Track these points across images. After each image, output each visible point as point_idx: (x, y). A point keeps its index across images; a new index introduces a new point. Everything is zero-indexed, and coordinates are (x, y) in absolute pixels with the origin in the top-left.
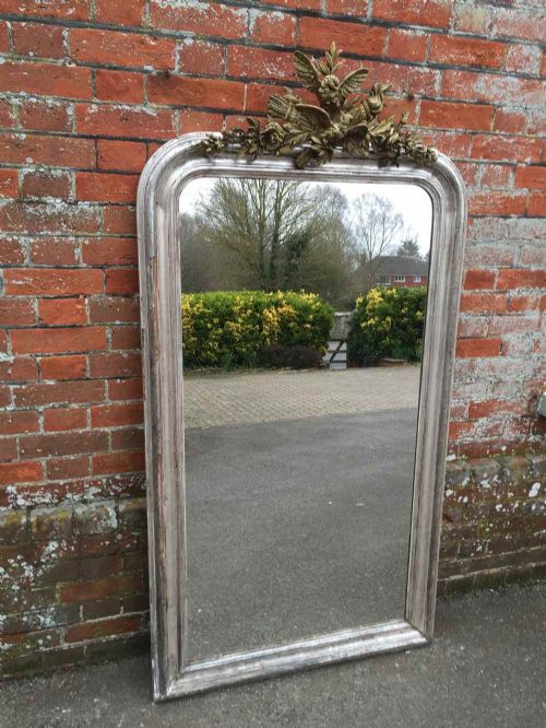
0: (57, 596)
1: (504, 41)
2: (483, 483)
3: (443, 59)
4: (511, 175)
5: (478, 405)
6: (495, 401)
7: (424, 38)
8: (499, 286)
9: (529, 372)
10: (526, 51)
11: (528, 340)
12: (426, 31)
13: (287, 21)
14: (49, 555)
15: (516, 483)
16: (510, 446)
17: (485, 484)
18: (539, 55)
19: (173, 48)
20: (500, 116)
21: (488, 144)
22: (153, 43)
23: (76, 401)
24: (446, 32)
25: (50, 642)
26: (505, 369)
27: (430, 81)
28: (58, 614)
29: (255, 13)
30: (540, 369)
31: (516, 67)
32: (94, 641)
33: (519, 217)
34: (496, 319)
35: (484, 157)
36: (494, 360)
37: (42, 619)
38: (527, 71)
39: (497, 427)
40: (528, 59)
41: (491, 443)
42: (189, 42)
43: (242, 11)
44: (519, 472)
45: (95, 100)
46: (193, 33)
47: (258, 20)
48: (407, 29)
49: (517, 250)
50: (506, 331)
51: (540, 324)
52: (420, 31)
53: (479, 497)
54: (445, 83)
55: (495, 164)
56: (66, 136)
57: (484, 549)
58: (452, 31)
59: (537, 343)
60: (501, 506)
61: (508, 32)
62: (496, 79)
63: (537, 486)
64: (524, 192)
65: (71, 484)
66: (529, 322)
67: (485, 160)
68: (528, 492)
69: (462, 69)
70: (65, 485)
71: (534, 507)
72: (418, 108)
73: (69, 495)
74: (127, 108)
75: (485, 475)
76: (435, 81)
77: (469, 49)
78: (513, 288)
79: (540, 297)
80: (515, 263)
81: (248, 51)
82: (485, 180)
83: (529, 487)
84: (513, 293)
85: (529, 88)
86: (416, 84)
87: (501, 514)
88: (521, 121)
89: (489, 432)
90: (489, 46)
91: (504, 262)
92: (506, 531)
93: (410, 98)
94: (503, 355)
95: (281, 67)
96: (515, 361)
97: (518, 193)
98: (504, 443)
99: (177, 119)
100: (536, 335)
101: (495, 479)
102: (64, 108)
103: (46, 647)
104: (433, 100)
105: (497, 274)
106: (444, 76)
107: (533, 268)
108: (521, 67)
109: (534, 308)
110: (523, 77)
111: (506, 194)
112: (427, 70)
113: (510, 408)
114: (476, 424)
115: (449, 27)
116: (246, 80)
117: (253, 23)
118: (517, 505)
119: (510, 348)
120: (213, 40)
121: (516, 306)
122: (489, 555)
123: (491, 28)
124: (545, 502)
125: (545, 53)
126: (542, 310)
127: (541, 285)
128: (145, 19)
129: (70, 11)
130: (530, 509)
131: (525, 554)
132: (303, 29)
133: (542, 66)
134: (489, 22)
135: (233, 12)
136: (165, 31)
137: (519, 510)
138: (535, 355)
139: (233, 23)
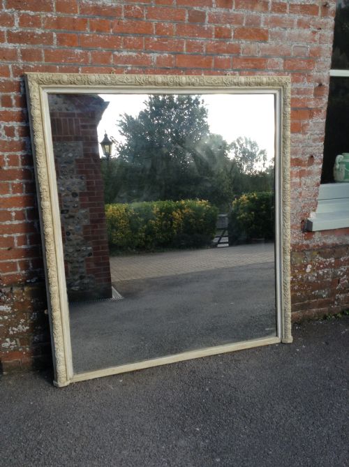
1: (265, 58)
3: (239, 67)
7: (229, 59)
9: (298, 208)
10: (276, 60)
11: (296, 192)
12: (230, 56)
13: (169, 57)
15: (298, 265)
18: (283, 61)
19: (123, 71)
22: (115, 70)
24: (238, 55)
29: (156, 55)
31: (272, 67)
38: (278, 68)
40: (277, 63)
42: (129, 68)
43: (151, 55)
44: (299, 259)
46: (130, 65)
47: (157, 58)
48: (221, 56)
51: (300, 184)
52: (227, 56)
58: (241, 55)
59: (300, 193)
60: (292, 277)
61: (267, 54)
62: (264, 73)
63: (310, 266)
66: (295, 183)
68: (305, 270)
69: (247, 70)
71: (309, 278)
77: (250, 62)
79: (298, 171)
81: (154, 70)
83: (306, 266)
85: (279, 75)
87: (293, 282)
90: (259, 60)
92: (296, 291)
100: (300, 190)
106: (240, 74)
107: (293, 157)
108: (275, 68)
109: (296, 177)
110: (276, 71)
112: (232, 72)
115: (240, 53)
117: (155, 59)
118: (300, 277)
120: (140, 67)
123: (259, 52)
124: (316, 275)
125: (285, 60)
126: (300, 177)
127: (298, 165)
128: (112, 61)
129: (82, 60)
130: (308, 279)
131: (309, 304)
132: (177, 60)
133: (284, 66)
134: (258, 50)
135: (147, 55)
136: (119, 65)
137: (302, 279)
138: (300, 200)
139: (147, 60)
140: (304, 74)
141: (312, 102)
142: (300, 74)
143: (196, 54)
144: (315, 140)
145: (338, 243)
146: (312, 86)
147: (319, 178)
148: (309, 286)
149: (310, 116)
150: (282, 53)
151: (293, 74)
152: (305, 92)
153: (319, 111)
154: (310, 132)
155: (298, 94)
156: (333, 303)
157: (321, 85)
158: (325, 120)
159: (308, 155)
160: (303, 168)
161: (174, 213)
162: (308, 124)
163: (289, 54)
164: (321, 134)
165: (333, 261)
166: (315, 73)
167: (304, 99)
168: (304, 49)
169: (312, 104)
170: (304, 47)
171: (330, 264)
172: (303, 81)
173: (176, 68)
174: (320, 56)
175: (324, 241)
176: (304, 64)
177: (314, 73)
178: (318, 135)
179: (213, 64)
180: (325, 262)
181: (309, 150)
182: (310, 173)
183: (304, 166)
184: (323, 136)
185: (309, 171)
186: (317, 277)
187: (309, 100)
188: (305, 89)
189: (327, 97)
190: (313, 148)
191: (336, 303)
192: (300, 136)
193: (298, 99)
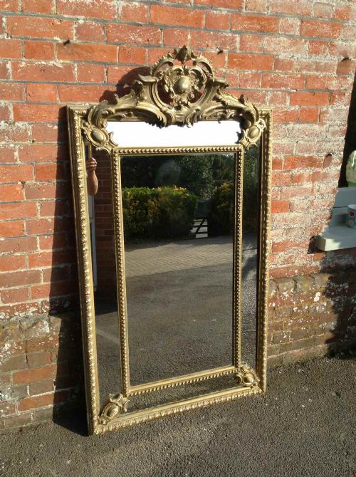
0: (12, 380)
1: (277, 17)
2: (284, 293)
3: (240, 28)
4: (288, 98)
5: (278, 244)
6: (288, 241)
7: (227, 15)
8: (285, 167)
9: (308, 221)
10: (290, 21)
11: (306, 201)
12: (229, 12)
13: (141, 8)
14: (5, 352)
15: (305, 293)
16: (300, 269)
17: (286, 294)
18: (299, 23)
19: (71, 26)
20: (277, 61)
21: (272, 78)
22: (59, 23)
23: (19, 251)
24: (240, 11)
25: (8, 411)
26: (293, 220)
27: (233, 40)
28: (13, 392)
29: (122, 3)
30: (315, 219)
31: (285, 31)
32: (38, 409)
33: (295, 124)
34: (285, 188)
35: (270, 87)
36: (286, 215)
37: (3, 395)
38: (292, 33)
39: (290, 257)
40: (292, 26)
41: (288, 268)
42: (81, 22)
43: (114, 2)
44: (306, 285)
45: (24, 59)
46: (83, 17)
47: (124, 8)
48: (216, 10)
49: (295, 144)
50: (292, 196)
51: (312, 191)
52: (224, 11)
53: (283, 303)
54: (242, 42)
55: (277, 91)
56: (7, 82)
57: (288, 337)
58: (244, 10)
59: (313, 201)
60: (296, 308)
61: (279, 10)
62: (274, 39)
63: (318, 294)
64: (297, 107)
65: (17, 306)
66: (306, 190)
67: (271, 89)
68: (313, 298)
69: (251, 33)
70: (13, 306)
71: (317, 308)
72: (226, 58)
73: (16, 313)
74: (43, 63)
75: (285, 289)
76: (236, 41)
77: (255, 21)
78: (294, 168)
79: (311, 173)
80: (294, 152)
81: (119, 26)
82: (272, 101)
83: (314, 295)
84: (295, 172)
85: (294, 44)
86: (224, 44)
87: (297, 314)
88: (291, 64)
89: (286, 261)
90: (267, 19)
91: (287, 152)
92: (301, 325)
93: (221, 52)
94: (291, 211)
95: (140, 36)
96: (299, 214)
97: (293, 108)
98: (296, 267)
99: (76, 69)
100: (312, 198)
101: (292, 291)
102: (5, 64)
103: (6, 414)
104: (236, 53)
105: (283, 160)
106: (241, 39)
107: (306, 155)
108: (287, 31)
109: (308, 181)
110: (291, 37)
111: (286, 109)
112: (230, 35)
113: (298, 245)
114: (278, 257)
115: (242, 8)
116: (117, 44)
117: (120, 9)
118: (306, 307)
119: (295, 206)
120: (97, 21)
121: (296, 179)
122: (291, 340)
123: (268, 7)
124: (325, 304)
125: (302, 22)
126: (313, 182)
127: (311, 166)
128: (54, 9)
129: (7, 6)
130: (315, 309)
131: (314, 339)
132: (152, 12)
133: (301, 30)
134: (266, 5)
135: (108, 3)
136: (66, 16)
137: (308, 311)
138: (311, 211)
139: (108, 10)
140: (326, 43)
141: (334, 82)
142: (322, 43)
143: (181, 6)
144: (334, 134)
145: (353, 263)
146: (335, 60)
147: (336, 182)
148: (316, 318)
149: (330, 101)
150: (298, 12)
151: (311, 42)
152: (326, 68)
153: (342, 94)
154: (328, 123)
155: (317, 70)
156: (343, 337)
157: (346, 59)
158: (348, 107)
159: (325, 153)
160: (317, 170)
161: (149, 201)
162: (326, 112)
163: (308, 14)
164: (343, 125)
165: (347, 287)
166: (340, 42)
167: (324, 77)
168: (328, 8)
169: (334, 85)
170: (328, 4)
171: (344, 290)
172: (324, 52)
173: (152, 24)
174: (348, 20)
175: (337, 261)
176: (327, 29)
177: (338, 42)
178: (339, 126)
179: (204, 22)
180: (337, 289)
181: (327, 146)
182: (325, 176)
183: (319, 166)
184: (345, 128)
185: (325, 173)
186: (326, 307)
187: (330, 79)
188: (326, 63)
189: (354, 75)
190: (331, 144)
191: (346, 336)
192: (316, 127)
193: (317, 77)
